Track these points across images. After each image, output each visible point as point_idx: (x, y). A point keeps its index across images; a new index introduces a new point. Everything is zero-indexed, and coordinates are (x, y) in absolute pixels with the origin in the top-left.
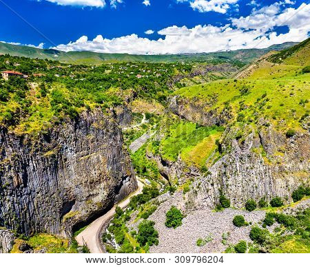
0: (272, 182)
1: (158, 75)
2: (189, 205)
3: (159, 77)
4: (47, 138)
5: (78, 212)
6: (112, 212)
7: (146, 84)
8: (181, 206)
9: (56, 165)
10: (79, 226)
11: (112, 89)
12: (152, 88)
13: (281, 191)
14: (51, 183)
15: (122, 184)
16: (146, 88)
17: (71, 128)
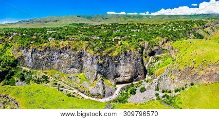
0: (170, 85)
2: (149, 87)
3: (184, 30)
4: (116, 57)
5: (120, 79)
6: (131, 84)
7: (176, 34)
8: (146, 87)
9: (117, 65)
10: (119, 83)
11: (157, 38)
13: (172, 89)
14: (114, 69)
15: (137, 76)
17: (124, 56)
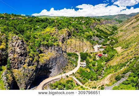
1: (83, 22)
3: (85, 23)
7: (77, 26)
12: (81, 30)
16: (77, 30)
